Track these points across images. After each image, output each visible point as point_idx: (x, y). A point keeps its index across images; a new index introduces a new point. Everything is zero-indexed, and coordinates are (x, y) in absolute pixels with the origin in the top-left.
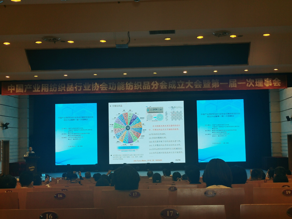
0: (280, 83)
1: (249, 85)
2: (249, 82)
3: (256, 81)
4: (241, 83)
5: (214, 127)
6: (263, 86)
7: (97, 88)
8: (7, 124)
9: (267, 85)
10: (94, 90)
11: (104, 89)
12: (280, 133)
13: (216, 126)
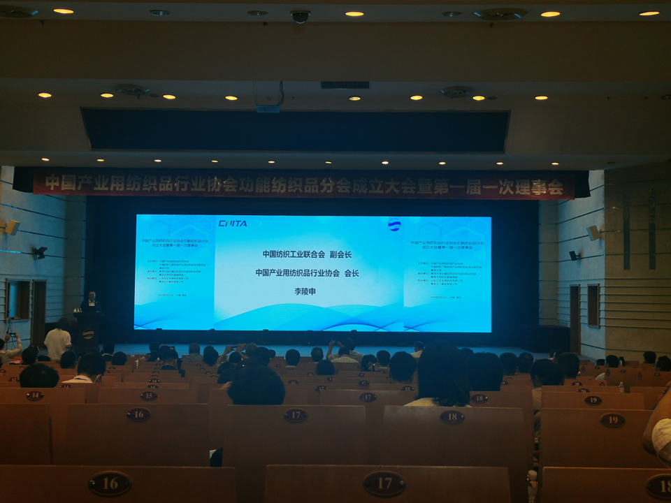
0: (562, 189)
1: (503, 191)
2: (504, 185)
3: (518, 184)
4: (489, 187)
5: (435, 267)
6: (529, 193)
7: (216, 188)
8: (43, 249)
9: (538, 193)
10: (212, 190)
11: (230, 188)
12: (557, 282)
13: (438, 265)
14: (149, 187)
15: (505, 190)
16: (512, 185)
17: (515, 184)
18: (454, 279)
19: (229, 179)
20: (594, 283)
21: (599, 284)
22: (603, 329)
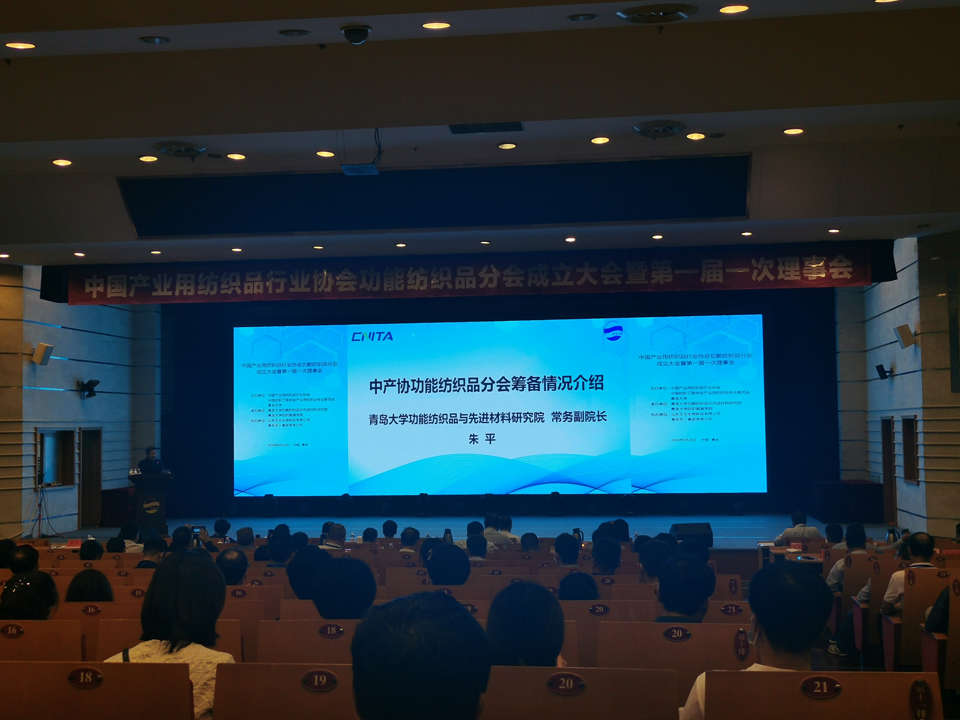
0: (850, 270)
1: (758, 276)
2: (760, 267)
4: (736, 271)
5: (677, 393)
6: (799, 278)
8: (92, 384)
9: (813, 277)
10: (320, 290)
11: (346, 286)
12: (866, 412)
13: (681, 390)
14: (230, 288)
15: (761, 274)
16: (771, 267)
17: (776, 264)
18: (707, 411)
19: (344, 273)
20: (909, 414)
21: (916, 416)
22: (923, 486)
